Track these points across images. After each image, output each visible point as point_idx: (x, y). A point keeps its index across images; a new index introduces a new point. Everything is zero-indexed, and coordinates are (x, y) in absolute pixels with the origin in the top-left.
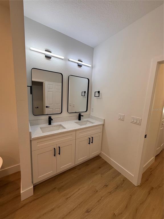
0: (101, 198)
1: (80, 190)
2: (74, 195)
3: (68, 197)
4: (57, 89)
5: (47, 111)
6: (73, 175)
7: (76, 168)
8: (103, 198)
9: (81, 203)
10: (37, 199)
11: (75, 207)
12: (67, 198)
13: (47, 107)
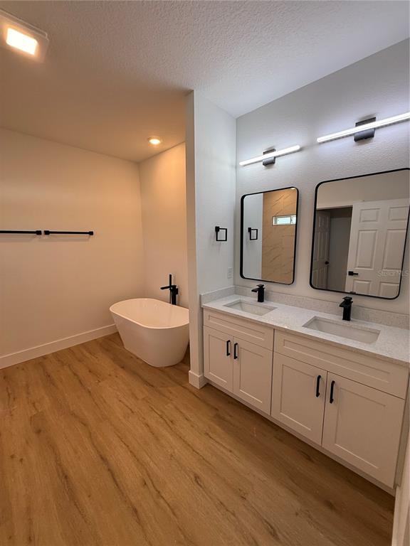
0: (231, 510)
1: (230, 453)
2: (217, 445)
3: (210, 434)
4: (393, 220)
5: (350, 284)
6: (255, 428)
7: (277, 430)
8: (232, 517)
9: (208, 462)
10: (196, 396)
11: (198, 451)
12: (208, 434)
13: (351, 273)
